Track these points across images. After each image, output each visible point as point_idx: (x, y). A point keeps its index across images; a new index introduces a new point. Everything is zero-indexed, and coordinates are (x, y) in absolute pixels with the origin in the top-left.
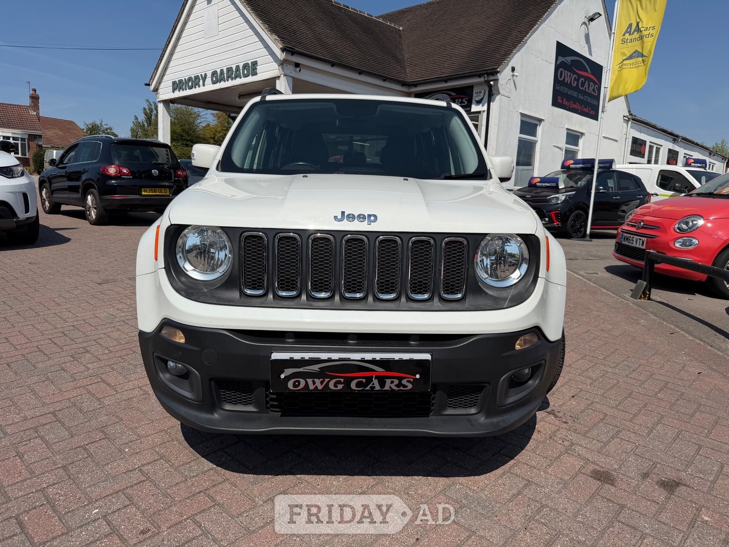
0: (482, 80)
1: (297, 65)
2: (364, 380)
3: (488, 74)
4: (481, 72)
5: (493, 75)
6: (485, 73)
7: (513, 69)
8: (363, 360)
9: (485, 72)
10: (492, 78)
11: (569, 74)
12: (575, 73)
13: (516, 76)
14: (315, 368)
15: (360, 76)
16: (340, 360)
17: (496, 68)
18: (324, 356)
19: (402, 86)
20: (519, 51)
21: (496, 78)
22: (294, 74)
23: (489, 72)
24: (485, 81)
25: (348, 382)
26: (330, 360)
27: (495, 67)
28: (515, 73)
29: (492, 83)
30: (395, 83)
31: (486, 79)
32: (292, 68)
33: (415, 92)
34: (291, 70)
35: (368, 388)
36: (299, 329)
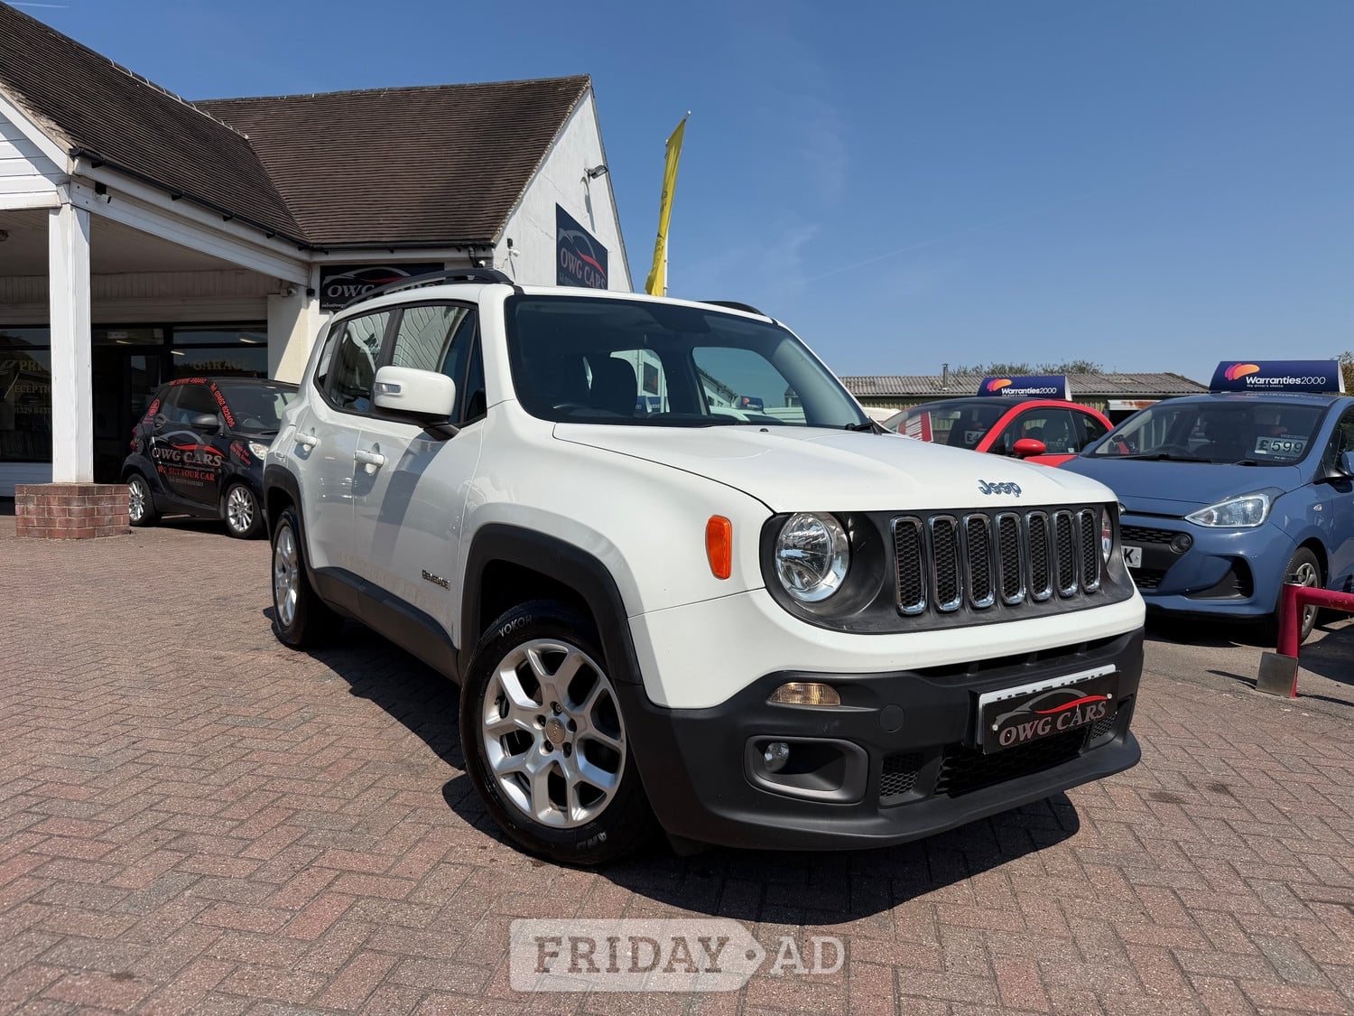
0: (463, 255)
1: (100, 188)
2: (1069, 714)
3: (476, 247)
4: (463, 243)
5: (484, 250)
6: (472, 245)
7: (510, 243)
8: (1064, 686)
9: (469, 243)
10: (482, 254)
11: (573, 258)
12: (579, 258)
13: (516, 255)
14: (1026, 707)
15: (225, 223)
16: (1046, 690)
17: (490, 239)
18: (1028, 688)
19: (300, 249)
20: (514, 213)
21: (489, 256)
22: (92, 206)
23: (477, 243)
24: (470, 258)
25: (1054, 723)
26: (1035, 694)
27: (487, 236)
28: (514, 250)
29: (483, 262)
30: (287, 243)
31: (472, 256)
32: (90, 193)
33: (321, 262)
34: (86, 196)
35: (1072, 724)
36: (987, 655)
